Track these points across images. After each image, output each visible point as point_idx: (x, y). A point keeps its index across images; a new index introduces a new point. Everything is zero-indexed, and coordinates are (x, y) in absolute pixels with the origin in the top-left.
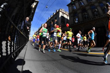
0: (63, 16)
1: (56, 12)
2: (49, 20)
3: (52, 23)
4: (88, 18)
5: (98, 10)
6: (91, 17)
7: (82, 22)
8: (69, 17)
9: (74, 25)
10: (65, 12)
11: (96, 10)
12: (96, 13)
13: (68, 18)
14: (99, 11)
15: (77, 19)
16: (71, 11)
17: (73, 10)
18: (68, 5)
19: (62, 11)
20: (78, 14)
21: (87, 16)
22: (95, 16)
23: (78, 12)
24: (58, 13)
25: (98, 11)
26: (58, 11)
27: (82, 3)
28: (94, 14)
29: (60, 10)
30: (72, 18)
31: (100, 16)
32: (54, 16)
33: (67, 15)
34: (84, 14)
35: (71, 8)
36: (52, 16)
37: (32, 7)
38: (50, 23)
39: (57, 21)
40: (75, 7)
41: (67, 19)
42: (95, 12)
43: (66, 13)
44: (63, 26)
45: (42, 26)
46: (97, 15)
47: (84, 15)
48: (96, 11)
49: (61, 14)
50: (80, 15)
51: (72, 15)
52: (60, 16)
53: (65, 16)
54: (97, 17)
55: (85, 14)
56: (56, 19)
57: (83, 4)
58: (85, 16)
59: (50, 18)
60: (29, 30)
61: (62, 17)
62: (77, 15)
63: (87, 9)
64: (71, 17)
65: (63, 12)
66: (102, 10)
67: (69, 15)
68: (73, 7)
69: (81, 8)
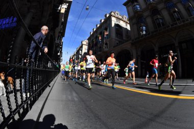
1: (105, 18)
2: (94, 32)
3: (100, 38)
4: (163, 25)
5: (179, 10)
6: (169, 23)
7: (155, 33)
9: (141, 39)
10: (120, 17)
11: (176, 10)
12: (177, 16)
13: (128, 27)
15: (144, 28)
16: (132, 14)
17: (136, 12)
18: (125, 4)
19: (117, 16)
21: (161, 21)
22: (175, 21)
23: (146, 14)
24: (108, 20)
25: (179, 12)
26: (108, 16)
28: (173, 16)
29: (113, 14)
30: (135, 26)
31: (183, 21)
32: (102, 24)
33: (124, 21)
34: (155, 18)
35: (130, 8)
36: (98, 26)
37: (60, 10)
38: (97, 38)
39: (107, 33)
40: (138, 6)
41: (126, 29)
42: (175, 14)
43: (123, 18)
44: (120, 42)
45: (82, 45)
46: (178, 19)
48: (175, 12)
49: (114, 21)
50: (149, 20)
51: (134, 21)
52: (113, 25)
53: (122, 24)
54: (179, 23)
56: (106, 29)
58: (157, 21)
59: (95, 30)
60: (59, 54)
61: (117, 25)
62: (143, 20)
63: (159, 10)
64: (133, 25)
65: (117, 18)
66: (186, 10)
67: (128, 22)
68: (135, 7)
69: (149, 8)
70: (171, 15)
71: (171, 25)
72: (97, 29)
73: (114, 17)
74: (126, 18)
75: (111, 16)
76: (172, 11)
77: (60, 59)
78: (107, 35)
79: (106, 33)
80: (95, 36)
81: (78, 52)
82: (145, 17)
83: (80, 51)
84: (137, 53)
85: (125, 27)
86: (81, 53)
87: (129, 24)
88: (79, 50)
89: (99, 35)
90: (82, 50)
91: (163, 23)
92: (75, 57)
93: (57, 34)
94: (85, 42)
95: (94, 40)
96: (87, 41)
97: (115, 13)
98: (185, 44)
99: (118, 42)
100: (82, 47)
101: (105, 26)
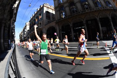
1: (40, 7)
2: (33, 17)
3: (37, 20)
5: (88, 3)
7: (70, 16)
8: (54, 11)
9: (61, 20)
10: (49, 7)
11: (87, 3)
12: (86, 6)
13: (54, 13)
14: (90, 4)
15: (64, 13)
16: (57, 5)
17: (59, 4)
19: (47, 6)
20: (65, 8)
21: (75, 9)
22: (85, 9)
23: (65, 5)
24: (42, 9)
29: (45, 5)
30: (58, 13)
31: (90, 10)
32: (38, 12)
33: (52, 9)
34: (71, 7)
35: (56, 1)
36: (36, 13)
39: (41, 17)
40: (61, 0)
42: (86, 5)
43: (51, 7)
44: (48, 22)
45: (26, 25)
46: (87, 8)
49: (45, 9)
50: (67, 9)
51: (58, 9)
52: (44, 12)
53: (51, 11)
54: (87, 11)
55: (73, 8)
56: (40, 15)
58: (73, 9)
59: (33, 15)
61: (47, 12)
63: (75, 3)
64: (57, 11)
67: (54, 9)
68: (59, 1)
69: (69, 1)
70: (83, 6)
71: (82, 12)
72: (35, 15)
73: (46, 7)
74: (53, 7)
75: (43, 6)
76: (83, 4)
77: (14, 37)
78: (41, 18)
80: (33, 19)
81: (24, 30)
83: (25, 30)
84: (59, 28)
86: (25, 31)
88: (25, 28)
89: (36, 19)
90: (26, 29)
91: (76, 11)
92: (23, 33)
94: (28, 23)
95: (33, 22)
96: (29, 23)
97: (46, 5)
98: (90, 21)
99: (47, 22)
100: (26, 27)
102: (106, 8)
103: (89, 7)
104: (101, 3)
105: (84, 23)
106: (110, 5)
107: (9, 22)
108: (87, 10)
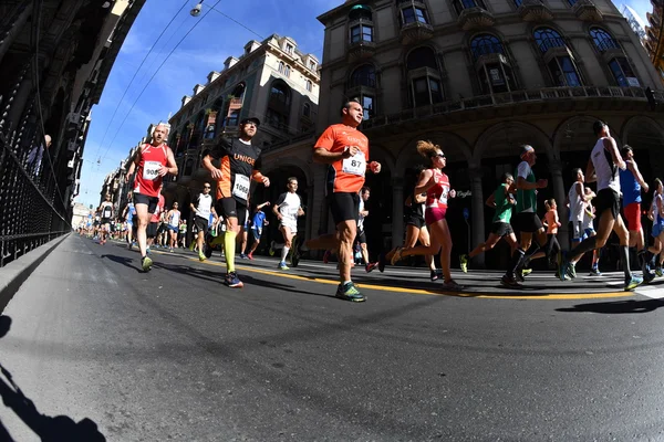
0: (281, 80)
2: (196, 99)
3: (212, 120)
5: (512, 60)
6: (462, 97)
7: (400, 122)
8: (316, 89)
10: (295, 56)
11: (503, 60)
12: (496, 78)
13: (314, 95)
14: (518, 69)
15: (367, 101)
16: (338, 52)
17: (354, 47)
18: (324, 19)
19: (284, 51)
20: (378, 73)
21: (433, 86)
22: (486, 91)
23: (384, 59)
24: (253, 60)
25: (512, 69)
26: (255, 47)
27: (419, 12)
28: (483, 78)
29: (274, 43)
31: (516, 97)
32: (228, 74)
33: (305, 74)
34: (414, 74)
35: (340, 33)
36: (215, 77)
38: (202, 117)
39: (239, 107)
40: (366, 30)
41: (306, 98)
42: (494, 72)
43: (304, 61)
44: (275, 138)
46: (499, 89)
47: (415, 80)
48: (497, 65)
49: (271, 67)
50: (390, 82)
51: (339, 75)
52: (264, 81)
53: (297, 81)
54: (499, 101)
55: (424, 78)
56: (238, 92)
57: (422, 20)
58: (421, 85)
59: (199, 90)
60: (71, 164)
61: (278, 84)
62: (372, 76)
63: (438, 51)
64: (332, 87)
65: (284, 58)
66: (541, 65)
67: (318, 78)
68: (356, 32)
69: (406, 41)
70: (477, 74)
71: (467, 104)
72: (211, 87)
73: (276, 53)
74: (314, 62)
75: (265, 48)
76: (483, 61)
77: (71, 183)
78: (236, 111)
79: (235, 105)
80: (196, 112)
82: (378, 68)
85: (304, 92)
87: (319, 83)
89: (209, 111)
91: (437, 97)
93: (78, 89)
95: (191, 126)
97: (280, 43)
99: (268, 139)
101: (237, 80)
102: (607, 92)
103: (511, 81)
104: (580, 64)
105: (472, 165)
106: (632, 82)
107: (63, 84)
108: (500, 95)
